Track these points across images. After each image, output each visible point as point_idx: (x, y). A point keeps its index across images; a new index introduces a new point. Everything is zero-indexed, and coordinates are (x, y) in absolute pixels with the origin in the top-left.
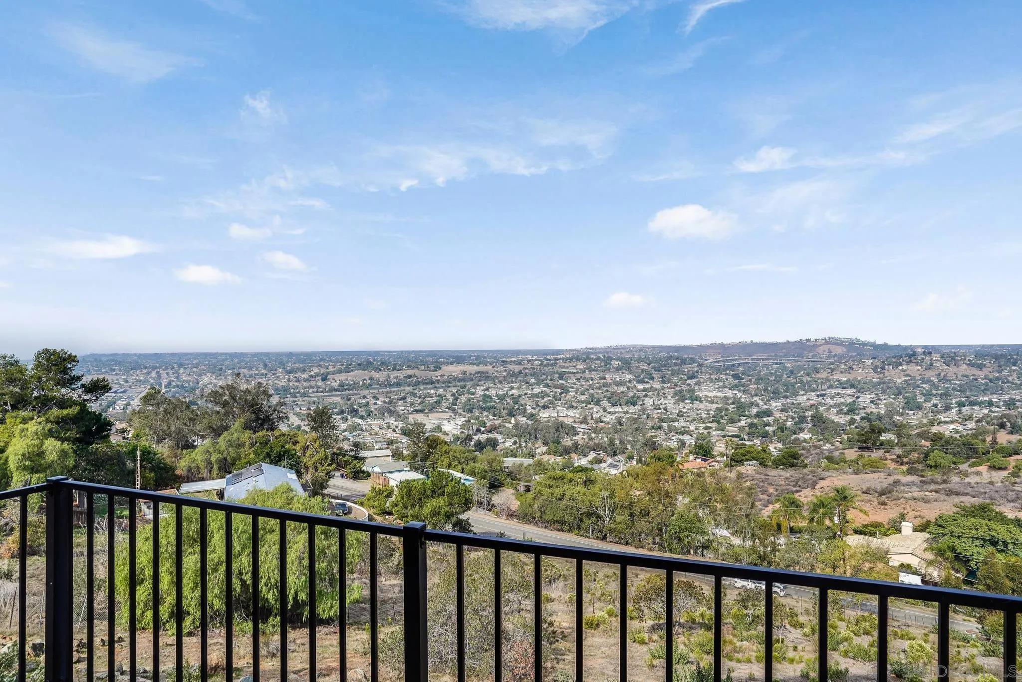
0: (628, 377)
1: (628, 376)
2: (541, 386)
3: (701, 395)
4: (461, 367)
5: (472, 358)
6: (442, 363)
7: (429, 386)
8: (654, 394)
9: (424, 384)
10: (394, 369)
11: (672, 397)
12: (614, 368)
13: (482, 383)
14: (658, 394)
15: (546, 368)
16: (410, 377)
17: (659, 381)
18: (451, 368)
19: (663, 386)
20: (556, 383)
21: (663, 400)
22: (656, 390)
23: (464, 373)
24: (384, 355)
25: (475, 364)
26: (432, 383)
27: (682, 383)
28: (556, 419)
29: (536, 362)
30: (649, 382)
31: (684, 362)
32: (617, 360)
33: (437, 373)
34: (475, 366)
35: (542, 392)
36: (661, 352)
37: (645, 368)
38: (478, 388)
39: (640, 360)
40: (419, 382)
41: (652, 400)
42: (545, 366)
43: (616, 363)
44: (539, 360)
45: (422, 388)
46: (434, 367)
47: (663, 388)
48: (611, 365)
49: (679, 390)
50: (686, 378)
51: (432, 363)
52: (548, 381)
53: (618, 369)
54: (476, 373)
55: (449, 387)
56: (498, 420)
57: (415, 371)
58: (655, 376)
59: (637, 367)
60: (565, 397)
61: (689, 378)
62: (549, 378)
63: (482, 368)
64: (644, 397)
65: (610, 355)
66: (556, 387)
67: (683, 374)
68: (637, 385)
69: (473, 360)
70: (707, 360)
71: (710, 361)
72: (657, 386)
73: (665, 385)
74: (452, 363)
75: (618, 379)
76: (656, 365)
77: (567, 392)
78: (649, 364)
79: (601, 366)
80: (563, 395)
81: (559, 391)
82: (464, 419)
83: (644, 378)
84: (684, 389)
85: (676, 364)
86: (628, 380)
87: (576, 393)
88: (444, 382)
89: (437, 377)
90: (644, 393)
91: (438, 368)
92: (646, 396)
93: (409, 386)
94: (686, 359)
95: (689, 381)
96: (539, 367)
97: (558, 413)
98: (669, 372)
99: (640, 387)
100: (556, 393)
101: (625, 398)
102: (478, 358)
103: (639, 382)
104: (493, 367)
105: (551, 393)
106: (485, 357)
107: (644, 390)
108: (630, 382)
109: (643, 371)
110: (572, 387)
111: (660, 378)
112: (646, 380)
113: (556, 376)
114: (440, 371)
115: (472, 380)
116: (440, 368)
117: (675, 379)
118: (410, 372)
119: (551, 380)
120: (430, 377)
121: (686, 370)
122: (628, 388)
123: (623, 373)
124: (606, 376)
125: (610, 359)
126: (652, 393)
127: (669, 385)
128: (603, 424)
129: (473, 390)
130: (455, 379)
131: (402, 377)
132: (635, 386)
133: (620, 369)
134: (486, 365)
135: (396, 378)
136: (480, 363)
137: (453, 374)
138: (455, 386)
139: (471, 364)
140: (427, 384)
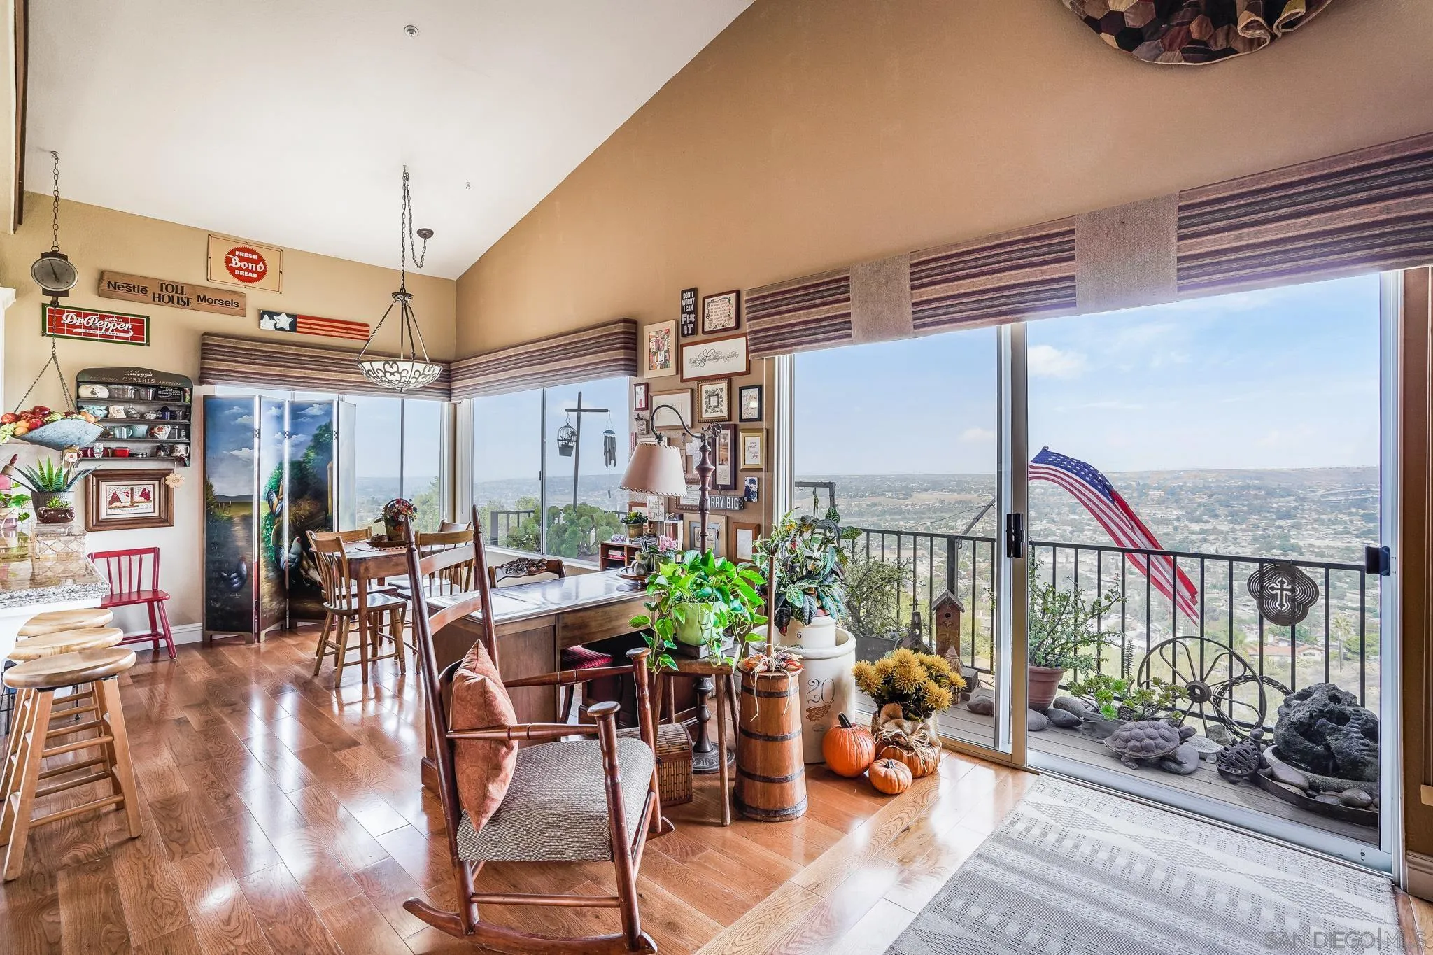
0: (1176, 513)
1: (1175, 512)
2: (1044, 522)
3: (1301, 543)
4: (937, 495)
5: (952, 483)
6: (913, 489)
7: (897, 517)
8: (1217, 539)
9: (891, 514)
10: (855, 496)
11: (1249, 544)
12: (1153, 500)
13: (964, 515)
14: (1225, 539)
15: (1051, 498)
16: (875, 505)
17: (1227, 520)
18: (924, 496)
19: (1233, 528)
20: (1065, 518)
21: (1232, 547)
22: (1222, 533)
23: (942, 502)
24: (845, 478)
25: (955, 491)
26: (901, 512)
27: (1266, 525)
28: (1063, 567)
29: (1038, 490)
30: (1210, 522)
31: (1271, 493)
32: (1158, 488)
33: (908, 502)
34: (955, 494)
35: (1045, 529)
36: (1232, 478)
37: (1204, 501)
38: (959, 521)
39: (1193, 491)
40: (885, 511)
41: (1214, 547)
42: (1050, 495)
43: (1155, 494)
44: (1042, 488)
45: (888, 517)
46: (904, 494)
47: (1233, 530)
48: (1148, 495)
49: (1262, 535)
50: (1274, 517)
51: (903, 488)
52: (1054, 516)
53: (1160, 502)
54: (956, 502)
55: (922, 518)
56: (984, 562)
57: (881, 499)
58: (1220, 512)
59: (1190, 500)
60: (1078, 536)
61: (1279, 518)
62: (1056, 511)
63: (964, 496)
64: (1200, 541)
65: (1148, 482)
66: (1065, 523)
67: (1268, 512)
68: (1189, 525)
69: (953, 486)
70: (1313, 491)
71: (1321, 492)
72: (1224, 526)
73: (1237, 527)
74: (926, 490)
75: (1159, 516)
76: (1222, 498)
77: (1082, 531)
78: (1210, 496)
79: (1133, 498)
80: (1075, 534)
81: (1070, 528)
82: (941, 559)
83: (1201, 515)
84: (1271, 533)
85: (1256, 497)
86: (1175, 517)
87: (1095, 532)
88: (915, 513)
89: (907, 506)
90: (1201, 536)
91: (908, 495)
92: (1205, 540)
93: (872, 516)
94: (1275, 489)
95: (1278, 523)
96: (1040, 497)
97: (1067, 558)
98: (1245, 508)
99: (1195, 527)
100: (1065, 531)
101: (1170, 542)
102: (959, 483)
103: (1192, 520)
104: (979, 496)
105: (1058, 531)
106: (969, 483)
107: (1202, 532)
108: (1178, 519)
109: (1199, 505)
110: (1089, 525)
111: (1228, 516)
112: (1205, 518)
113: (1065, 509)
114: (910, 499)
115: (952, 511)
116: (911, 496)
117: (1254, 519)
118: (875, 500)
119: (1059, 514)
120: (898, 506)
121: (1275, 506)
122: (1176, 529)
123: (1167, 508)
124: (1141, 511)
125: (1149, 487)
126: (1214, 537)
127: (1244, 526)
128: (1133, 576)
129: (953, 524)
130: (929, 509)
131: (864, 506)
132: (1186, 527)
133: (1164, 502)
134: (970, 493)
135: (858, 506)
136: (962, 490)
137: (928, 503)
138: (929, 518)
139: (950, 491)
140: (895, 514)
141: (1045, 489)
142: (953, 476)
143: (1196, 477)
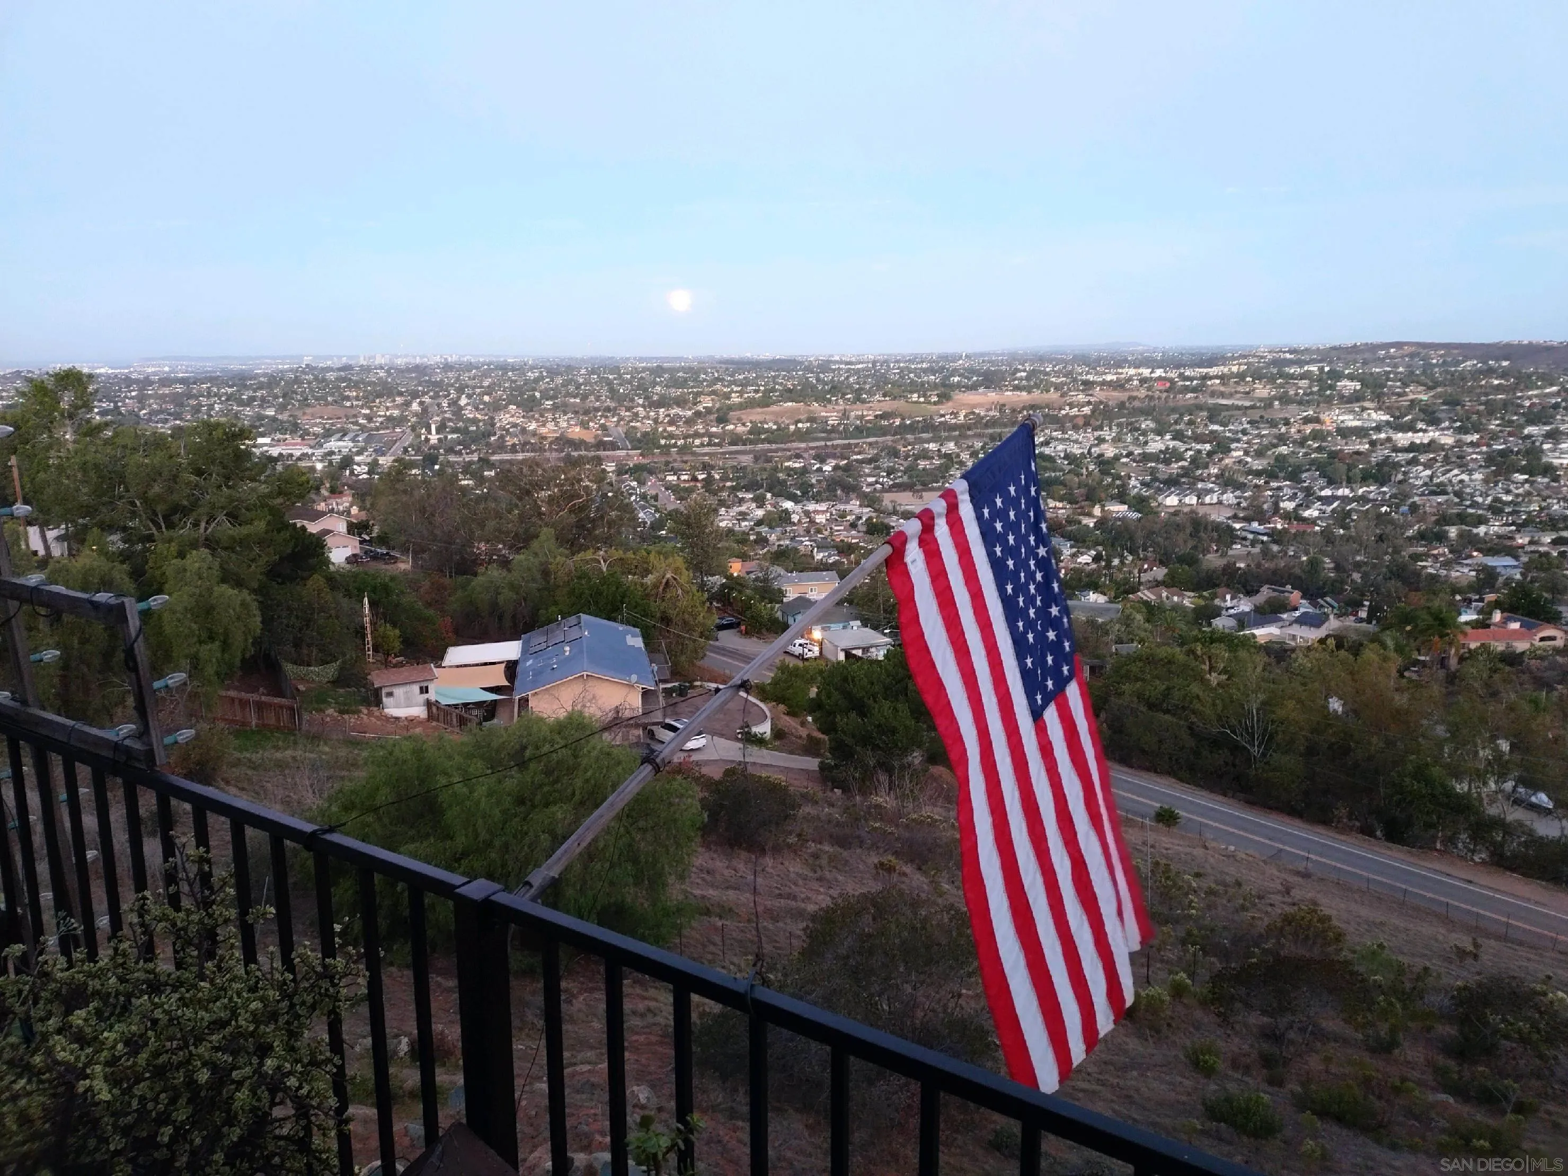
1: (1374, 415)
2: (1168, 437)
4: (994, 396)
5: (1019, 375)
6: (953, 387)
7: (924, 435)
9: (916, 431)
10: (858, 399)
15: (1180, 397)
16: (888, 416)
17: (1452, 429)
18: (972, 398)
20: (1202, 430)
21: (1456, 472)
22: (1443, 450)
23: (1000, 408)
24: (840, 369)
25: (1023, 388)
26: (932, 428)
28: (1194, 511)
29: (1160, 384)
30: (1425, 431)
31: (1523, 383)
32: (1351, 378)
34: (1024, 393)
35: (1167, 449)
36: (1467, 358)
37: (1420, 397)
39: (1409, 379)
40: (906, 427)
42: (1180, 392)
43: (1349, 386)
45: (910, 437)
46: (938, 395)
47: (1459, 444)
48: (1334, 388)
50: (1522, 421)
51: (935, 386)
52: (1183, 427)
53: (1353, 400)
55: (967, 437)
57: (899, 404)
58: (1442, 415)
59: (1398, 395)
60: (1220, 461)
62: (1186, 419)
63: (1037, 397)
64: (1409, 463)
66: (1198, 439)
69: (1021, 379)
74: (974, 387)
77: (1226, 450)
79: (1312, 393)
80: (1215, 457)
81: (1207, 447)
83: (1413, 421)
86: (1373, 425)
87: (1246, 453)
88: (956, 428)
89: (943, 416)
91: (945, 397)
93: (885, 435)
95: (1527, 431)
96: (1165, 395)
97: (1199, 498)
98: (1482, 408)
99: (1403, 439)
100: (1199, 451)
102: (1031, 374)
103: (1400, 429)
104: (1062, 396)
105: (1188, 453)
106: (1047, 374)
107: (1412, 447)
108: (1378, 428)
109: (1412, 404)
110: (1238, 440)
111: (1455, 422)
113: (1203, 415)
114: (950, 404)
116: (951, 399)
117: (1492, 425)
118: (889, 405)
120: (928, 417)
121: (1526, 403)
122: (1373, 443)
123: (1364, 409)
128: (1300, 524)
130: (980, 421)
131: (871, 417)
132: (1389, 439)
133: (1358, 400)
134: (1048, 391)
135: (862, 417)
136: (1036, 386)
137: (977, 411)
139: (1017, 388)
140: (923, 430)
141: (1170, 381)
143: (1412, 356)
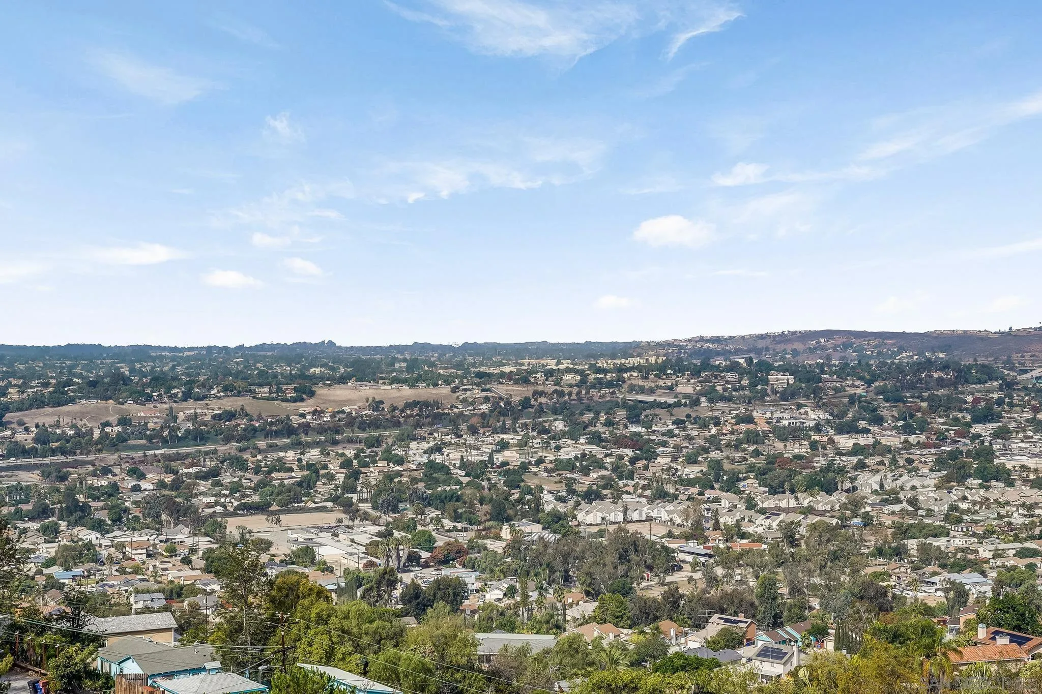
0: (814, 416)
1: (812, 415)
2: (582, 440)
3: (1009, 465)
4: (368, 391)
5: (397, 365)
6: (315, 379)
7: (280, 442)
8: (881, 463)
9: (268, 435)
10: (187, 396)
11: (931, 470)
12: (775, 392)
13: (423, 431)
14: (894, 461)
15: (593, 392)
16: (230, 415)
17: (896, 428)
18: (340, 393)
19: (906, 441)
20: (622, 431)
21: (906, 477)
22: (889, 451)
23: (377, 405)
24: (161, 358)
25: (404, 381)
26: (289, 431)
27: (957, 434)
28: (621, 529)
29: (568, 377)
30: (868, 431)
31: (963, 376)
32: (783, 370)
33: (306, 407)
34: (405, 387)
35: (584, 455)
36: (901, 349)
37: (859, 391)
38: (413, 445)
39: (844, 371)
40: (255, 430)
41: (877, 478)
42: (593, 386)
43: (780, 380)
44: (577, 372)
45: (262, 444)
46: (296, 390)
47: (907, 446)
48: (766, 382)
49: (951, 452)
50: (968, 418)
51: (291, 378)
52: (600, 428)
53: (787, 395)
54: (407, 405)
55: (335, 443)
56: (465, 530)
57: (244, 401)
58: (885, 413)
59: (836, 390)
60: (646, 468)
61: (977, 420)
62: (603, 418)
63: (423, 392)
64: (855, 468)
65: (766, 357)
66: (620, 442)
67: (960, 410)
68: (837, 438)
69: (401, 370)
70: (1026, 371)
71: (1036, 373)
72: (892, 440)
73: (912, 439)
74: (343, 380)
75: (786, 423)
76: (889, 384)
77: (651, 456)
78: (869, 383)
79: (742, 388)
80: (640, 464)
81: (629, 452)
82: (375, 529)
83: (855, 420)
84: (965, 449)
85: (941, 383)
86: (812, 424)
87: (675, 459)
88: (321, 430)
89: (303, 415)
90: (855, 459)
91: (305, 392)
92: (861, 466)
93: (227, 440)
94: (969, 368)
95: (977, 429)
96: (575, 390)
97: (625, 513)
98: (924, 404)
99: (846, 442)
100: (621, 457)
101: (805, 472)
102: (413, 365)
103: (842, 430)
104: (454, 390)
105: (608, 460)
106: (432, 365)
107: (857, 450)
108: (818, 428)
109: (853, 399)
110: (664, 444)
111: (898, 420)
112: (863, 424)
113: (622, 413)
114: (312, 401)
115: (397, 424)
116: (312, 394)
117: (939, 422)
118: (230, 403)
119: (608, 423)
120: (284, 417)
121: (970, 399)
122: (814, 445)
123: (799, 406)
124: (755, 414)
125: (767, 368)
126: (877, 459)
127: (923, 438)
128: (745, 541)
129: (400, 452)
130: (352, 421)
131: (208, 418)
132: (831, 441)
133: (793, 395)
134: (436, 385)
135: (193, 418)
136: (419, 379)
137: (347, 409)
138: (351, 441)
139: (393, 381)
140: (277, 434)
141: (581, 373)
142: (400, 349)
143: (846, 346)
